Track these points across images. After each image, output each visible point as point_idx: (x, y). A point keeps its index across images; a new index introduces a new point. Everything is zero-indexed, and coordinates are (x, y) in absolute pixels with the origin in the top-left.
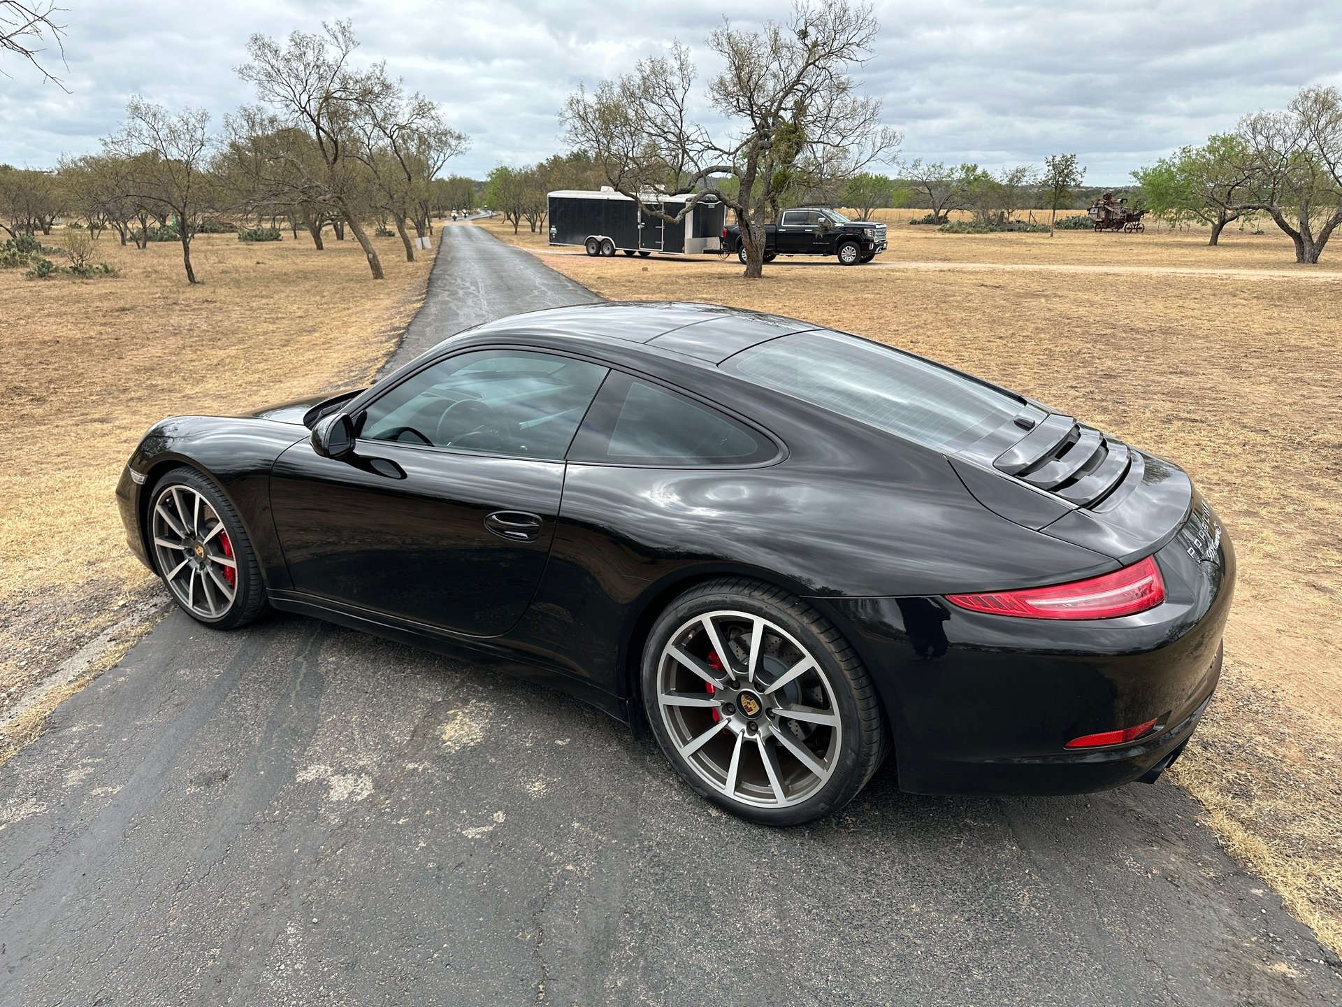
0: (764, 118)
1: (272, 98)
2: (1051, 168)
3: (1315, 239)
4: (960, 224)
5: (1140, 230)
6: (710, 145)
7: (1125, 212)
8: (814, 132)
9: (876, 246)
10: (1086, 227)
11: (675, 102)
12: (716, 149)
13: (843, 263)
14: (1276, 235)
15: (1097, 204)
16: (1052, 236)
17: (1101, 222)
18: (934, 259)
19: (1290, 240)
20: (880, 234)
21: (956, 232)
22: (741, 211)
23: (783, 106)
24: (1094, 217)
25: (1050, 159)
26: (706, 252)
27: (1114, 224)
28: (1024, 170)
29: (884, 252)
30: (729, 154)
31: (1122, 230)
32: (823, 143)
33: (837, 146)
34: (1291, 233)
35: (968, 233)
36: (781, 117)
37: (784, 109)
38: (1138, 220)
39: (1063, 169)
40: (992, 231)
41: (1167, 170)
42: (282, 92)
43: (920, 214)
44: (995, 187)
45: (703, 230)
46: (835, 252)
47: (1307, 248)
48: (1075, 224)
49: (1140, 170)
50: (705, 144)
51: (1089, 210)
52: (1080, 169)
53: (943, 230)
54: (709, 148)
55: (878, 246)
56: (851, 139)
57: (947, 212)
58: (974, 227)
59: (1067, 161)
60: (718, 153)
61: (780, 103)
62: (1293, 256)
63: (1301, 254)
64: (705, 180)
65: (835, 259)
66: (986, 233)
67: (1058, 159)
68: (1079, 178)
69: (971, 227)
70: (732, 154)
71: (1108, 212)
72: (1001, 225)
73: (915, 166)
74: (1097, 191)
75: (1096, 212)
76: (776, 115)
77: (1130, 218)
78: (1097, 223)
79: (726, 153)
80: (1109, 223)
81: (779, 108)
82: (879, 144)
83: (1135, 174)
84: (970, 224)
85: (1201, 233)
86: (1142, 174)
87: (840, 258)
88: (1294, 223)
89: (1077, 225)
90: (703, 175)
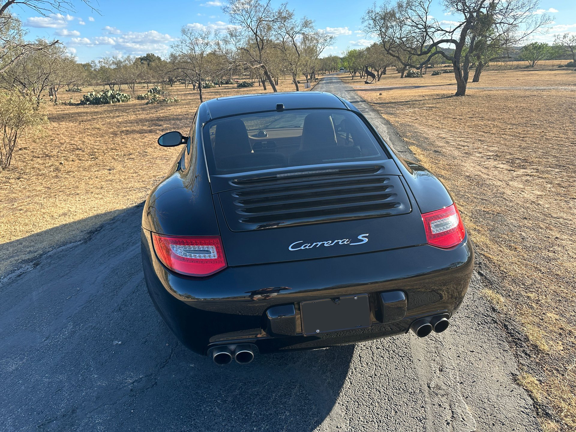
0: (471, 13)
1: (235, 22)
6: (439, 29)
8: (498, 18)
11: (424, 9)
12: (442, 30)
18: (569, 85)
22: (455, 62)
23: (483, 6)
30: (450, 32)
32: (503, 23)
33: (512, 24)
36: (481, 12)
37: (483, 7)
42: (239, 19)
43: (564, 62)
50: (436, 28)
54: (438, 30)
56: (520, 20)
60: (444, 32)
61: (481, 4)
64: (436, 47)
70: (451, 32)
73: (565, 37)
76: (478, 11)
79: (448, 32)
81: (481, 7)
82: (539, 24)
90: (435, 44)
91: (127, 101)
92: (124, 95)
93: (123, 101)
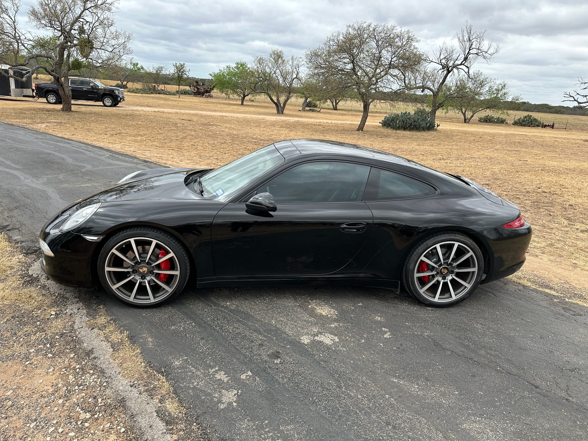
2: (175, 68)
3: (282, 105)
4: (137, 89)
5: (211, 96)
7: (205, 89)
9: (121, 99)
10: (189, 94)
13: (105, 106)
14: (268, 103)
15: (193, 85)
16: (179, 97)
17: (196, 92)
19: (274, 106)
20: (122, 93)
21: (136, 93)
22: (58, 78)
24: (193, 90)
25: (175, 64)
26: (24, 96)
27: (201, 94)
28: (162, 68)
29: (124, 102)
31: (204, 96)
32: (103, 49)
33: (111, 52)
34: (274, 103)
35: (142, 93)
38: (210, 93)
39: (180, 69)
40: (152, 93)
41: (223, 74)
44: (150, 74)
45: (20, 85)
46: (100, 100)
47: (280, 109)
48: (185, 92)
49: (212, 73)
51: (190, 87)
52: (188, 70)
53: (130, 92)
55: (122, 99)
57: (127, 83)
58: (143, 91)
59: (182, 66)
61: (71, 27)
62: (275, 111)
63: (278, 110)
65: (101, 103)
66: (150, 94)
67: (178, 65)
68: (187, 73)
69: (142, 91)
71: (198, 89)
72: (154, 91)
74: (193, 79)
75: (193, 88)
77: (207, 92)
78: (194, 93)
80: (198, 93)
83: (211, 75)
84: (141, 90)
85: (237, 100)
86: (213, 75)
87: (103, 103)
88: (275, 99)
89: (185, 93)
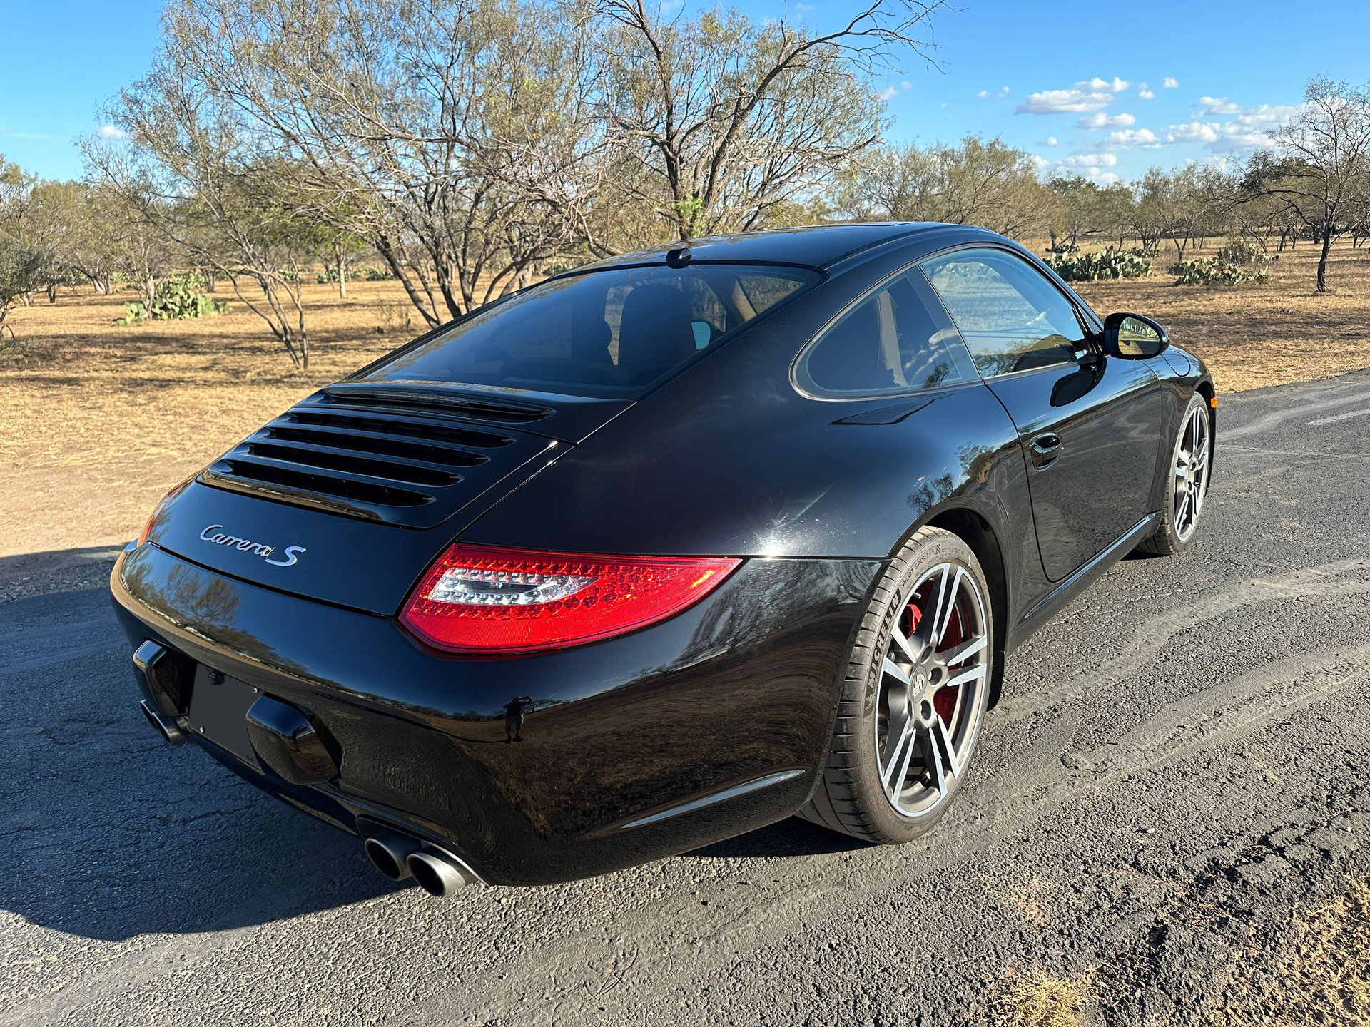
91: (1139, 276)
92: (1135, 261)
93: (1126, 275)
